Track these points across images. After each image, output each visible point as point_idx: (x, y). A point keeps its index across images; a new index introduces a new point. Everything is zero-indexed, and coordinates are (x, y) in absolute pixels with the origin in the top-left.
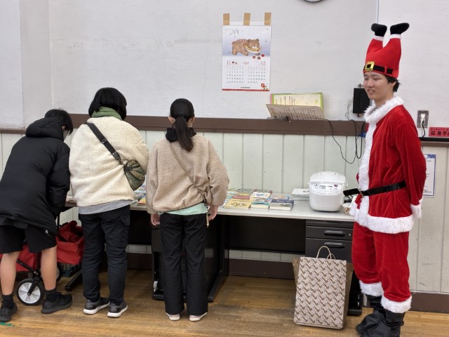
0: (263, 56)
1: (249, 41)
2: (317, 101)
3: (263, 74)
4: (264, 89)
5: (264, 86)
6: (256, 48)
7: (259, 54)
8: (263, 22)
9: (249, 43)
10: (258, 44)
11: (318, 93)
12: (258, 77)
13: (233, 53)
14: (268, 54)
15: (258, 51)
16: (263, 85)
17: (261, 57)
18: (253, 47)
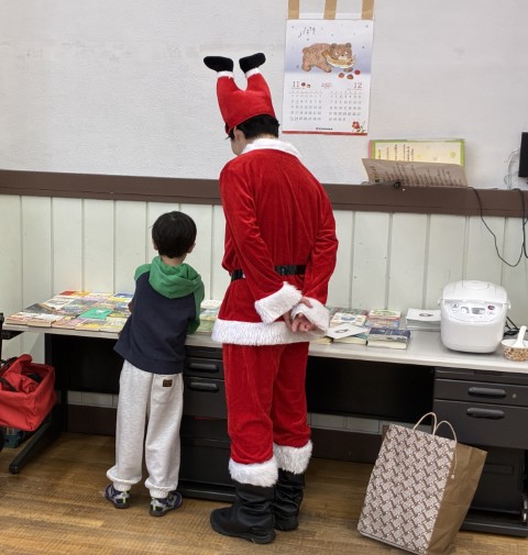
0: (357, 72)
1: (333, 46)
2: (453, 155)
3: (357, 106)
4: (358, 131)
5: (358, 127)
6: (345, 58)
7: (350, 70)
8: (360, 14)
9: (332, 50)
10: (350, 53)
11: (457, 141)
12: (348, 111)
13: (303, 68)
14: (368, 71)
15: (349, 64)
16: (356, 125)
17: (354, 75)
18: (340, 58)
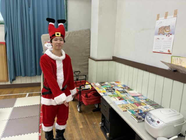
0: (171, 34)
3: (170, 45)
5: (169, 51)
7: (169, 34)
8: (173, 16)
10: (169, 28)
12: (167, 46)
13: (158, 34)
14: (174, 34)
15: (169, 32)
17: (170, 35)
18: (167, 30)
